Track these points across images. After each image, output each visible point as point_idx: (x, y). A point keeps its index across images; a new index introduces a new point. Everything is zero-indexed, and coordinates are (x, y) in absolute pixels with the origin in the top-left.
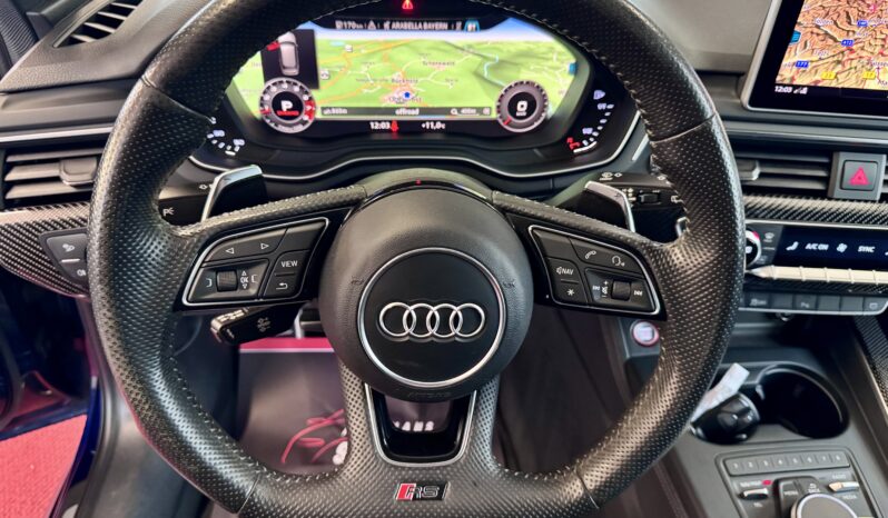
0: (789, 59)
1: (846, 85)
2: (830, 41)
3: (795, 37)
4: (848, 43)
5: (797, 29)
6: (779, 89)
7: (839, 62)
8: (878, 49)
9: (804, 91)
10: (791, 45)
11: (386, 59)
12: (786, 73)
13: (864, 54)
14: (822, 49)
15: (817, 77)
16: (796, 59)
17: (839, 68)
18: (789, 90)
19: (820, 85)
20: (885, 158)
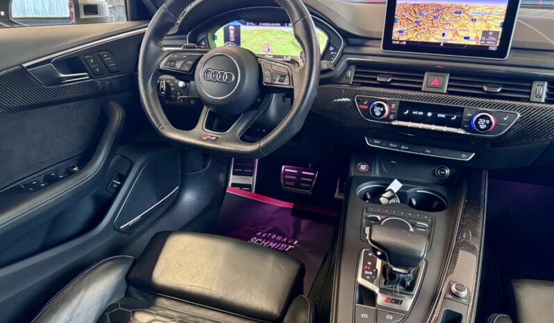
0: (396, 29)
1: (421, 40)
2: (410, 22)
3: (395, 20)
4: (417, 22)
5: (396, 17)
6: (394, 42)
7: (416, 30)
8: (431, 25)
9: (404, 43)
10: (395, 24)
11: (263, 36)
12: (395, 35)
13: (425, 27)
14: (408, 25)
15: (409, 37)
16: (398, 29)
17: (416, 33)
18: (398, 42)
19: (410, 40)
20: (449, 75)
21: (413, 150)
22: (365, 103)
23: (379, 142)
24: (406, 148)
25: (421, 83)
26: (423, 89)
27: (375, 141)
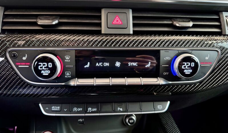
20: (131, 11)
21: (103, 110)
22: (24, 58)
23: (58, 108)
24: (94, 110)
25: (100, 25)
26: (103, 32)
27: (54, 108)
